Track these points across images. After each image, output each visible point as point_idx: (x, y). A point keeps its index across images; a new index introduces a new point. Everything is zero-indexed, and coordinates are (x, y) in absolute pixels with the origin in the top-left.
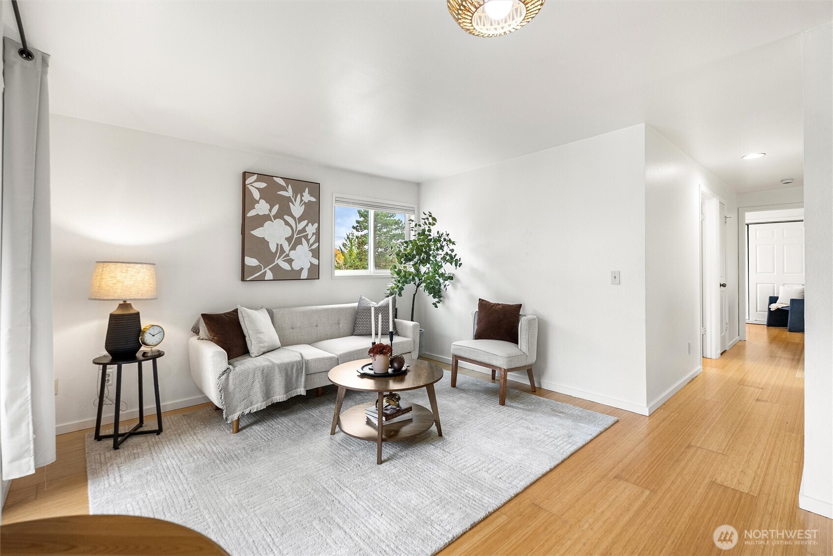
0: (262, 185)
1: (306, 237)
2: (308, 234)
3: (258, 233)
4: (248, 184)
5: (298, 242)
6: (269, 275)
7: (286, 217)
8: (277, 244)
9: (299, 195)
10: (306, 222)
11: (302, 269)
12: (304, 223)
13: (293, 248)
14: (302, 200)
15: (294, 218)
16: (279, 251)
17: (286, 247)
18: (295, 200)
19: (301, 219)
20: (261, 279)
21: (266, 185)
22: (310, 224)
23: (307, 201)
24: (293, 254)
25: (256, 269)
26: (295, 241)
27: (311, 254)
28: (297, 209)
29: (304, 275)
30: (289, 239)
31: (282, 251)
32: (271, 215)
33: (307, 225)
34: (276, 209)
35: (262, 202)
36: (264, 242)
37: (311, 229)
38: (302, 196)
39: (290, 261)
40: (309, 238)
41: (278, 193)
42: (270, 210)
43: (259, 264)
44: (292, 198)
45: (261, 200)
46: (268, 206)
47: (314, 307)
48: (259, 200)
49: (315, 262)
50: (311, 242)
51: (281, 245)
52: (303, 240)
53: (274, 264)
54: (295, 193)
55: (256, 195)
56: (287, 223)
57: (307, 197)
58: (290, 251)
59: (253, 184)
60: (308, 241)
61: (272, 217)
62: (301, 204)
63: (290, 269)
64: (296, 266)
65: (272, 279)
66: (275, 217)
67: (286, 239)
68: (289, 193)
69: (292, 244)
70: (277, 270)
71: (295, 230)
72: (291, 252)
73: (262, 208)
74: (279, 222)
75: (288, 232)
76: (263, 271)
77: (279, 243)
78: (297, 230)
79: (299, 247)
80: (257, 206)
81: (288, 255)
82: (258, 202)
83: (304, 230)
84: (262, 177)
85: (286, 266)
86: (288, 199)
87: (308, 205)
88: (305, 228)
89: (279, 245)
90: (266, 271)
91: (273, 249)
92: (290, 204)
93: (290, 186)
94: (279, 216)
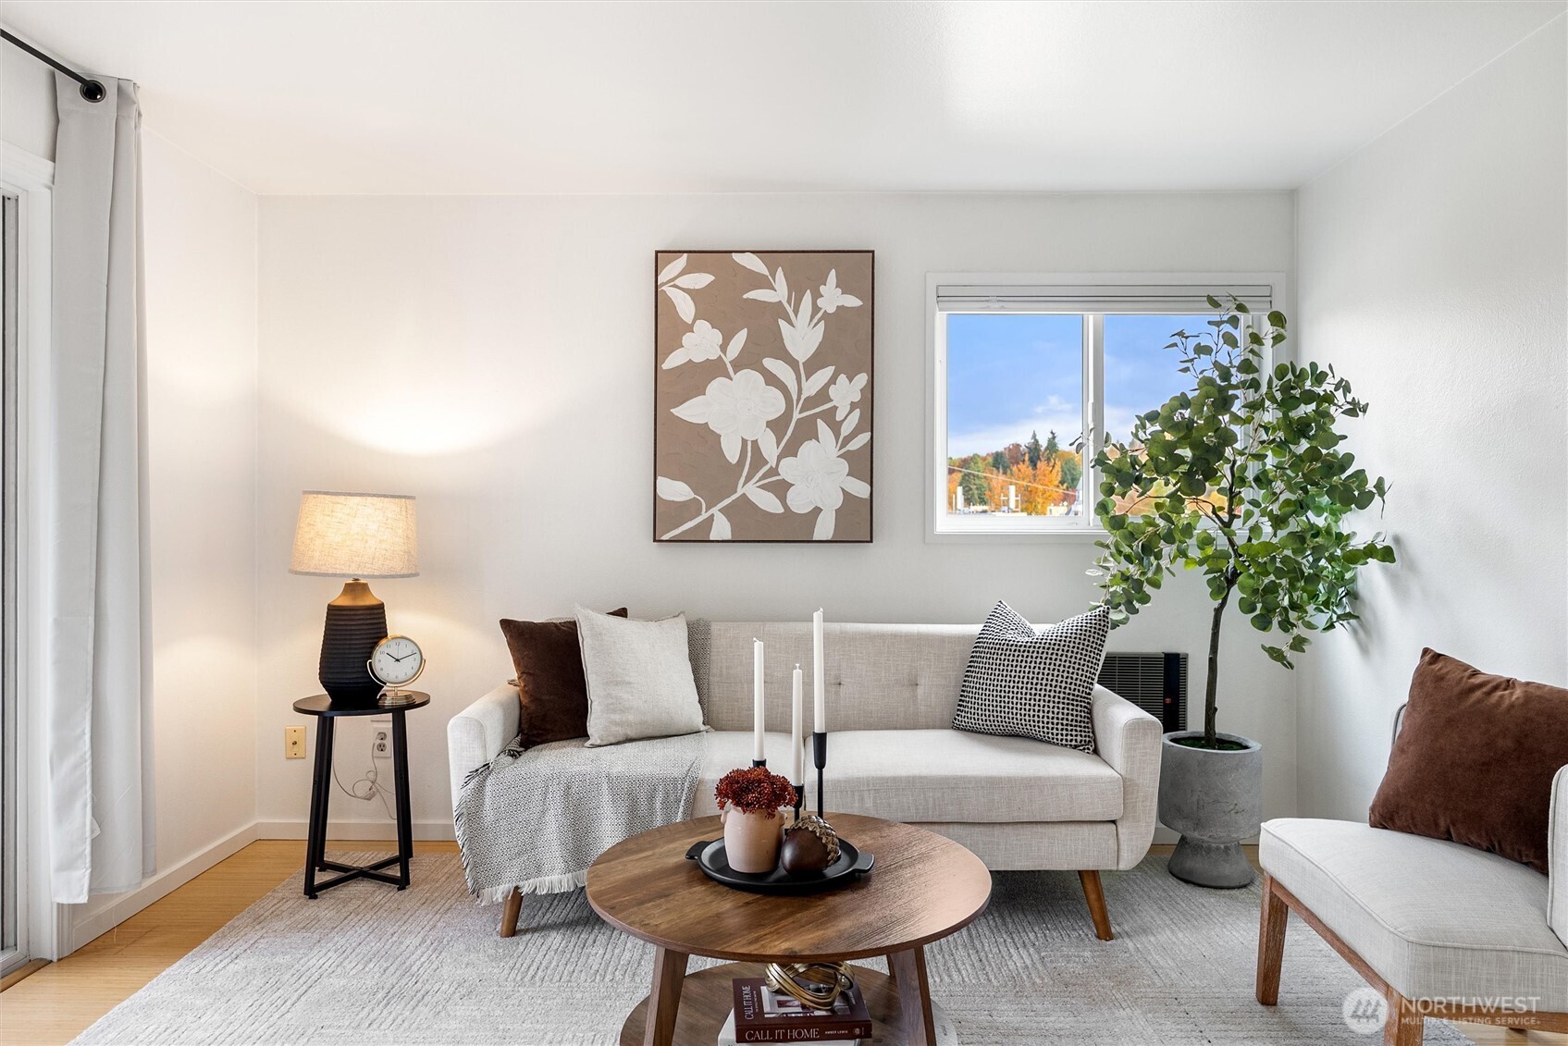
0: (702, 280)
1: (829, 417)
2: (835, 408)
3: (690, 411)
4: (664, 284)
5: (807, 432)
6: (722, 528)
7: (769, 363)
8: (744, 442)
9: (808, 297)
10: (829, 371)
11: (817, 511)
12: (824, 375)
13: (791, 450)
14: (816, 309)
15: (792, 363)
16: (749, 459)
17: (770, 448)
18: (796, 312)
19: (813, 365)
20: (699, 538)
21: (711, 278)
22: (842, 378)
23: (831, 310)
24: (788, 469)
25: (685, 510)
26: (794, 431)
27: (844, 466)
28: (802, 337)
29: (825, 528)
30: (777, 426)
31: (759, 460)
32: (727, 360)
33: (833, 380)
34: (740, 339)
35: (703, 326)
36: (706, 437)
37: (846, 392)
38: (817, 295)
39: (781, 489)
40: (839, 418)
41: (745, 296)
42: (724, 348)
43: (692, 495)
44: (787, 305)
45: (697, 321)
46: (717, 336)
48: (694, 322)
49: (860, 489)
50: (846, 429)
51: (755, 443)
52: (822, 426)
53: (734, 497)
54: (796, 290)
55: (686, 309)
56: (771, 380)
57: (833, 297)
58: (779, 458)
59: (677, 282)
60: (835, 427)
61: (729, 366)
62: (815, 321)
63: (781, 510)
64: (799, 502)
65: (729, 538)
66: (739, 365)
67: (770, 424)
68: (778, 292)
69: (787, 438)
70: (742, 512)
71: (795, 397)
72: (784, 462)
73: (702, 342)
74: (751, 377)
75: (774, 404)
76: (704, 516)
77: (750, 438)
78: (803, 397)
79: (808, 448)
80: (687, 339)
81: (774, 472)
82: (690, 328)
83: (823, 395)
84: (700, 257)
85: (768, 503)
86: (777, 311)
87: (836, 323)
88: (827, 386)
89: (749, 444)
90: (713, 515)
91: (732, 455)
92: (782, 323)
93: (780, 273)
94: (748, 360)
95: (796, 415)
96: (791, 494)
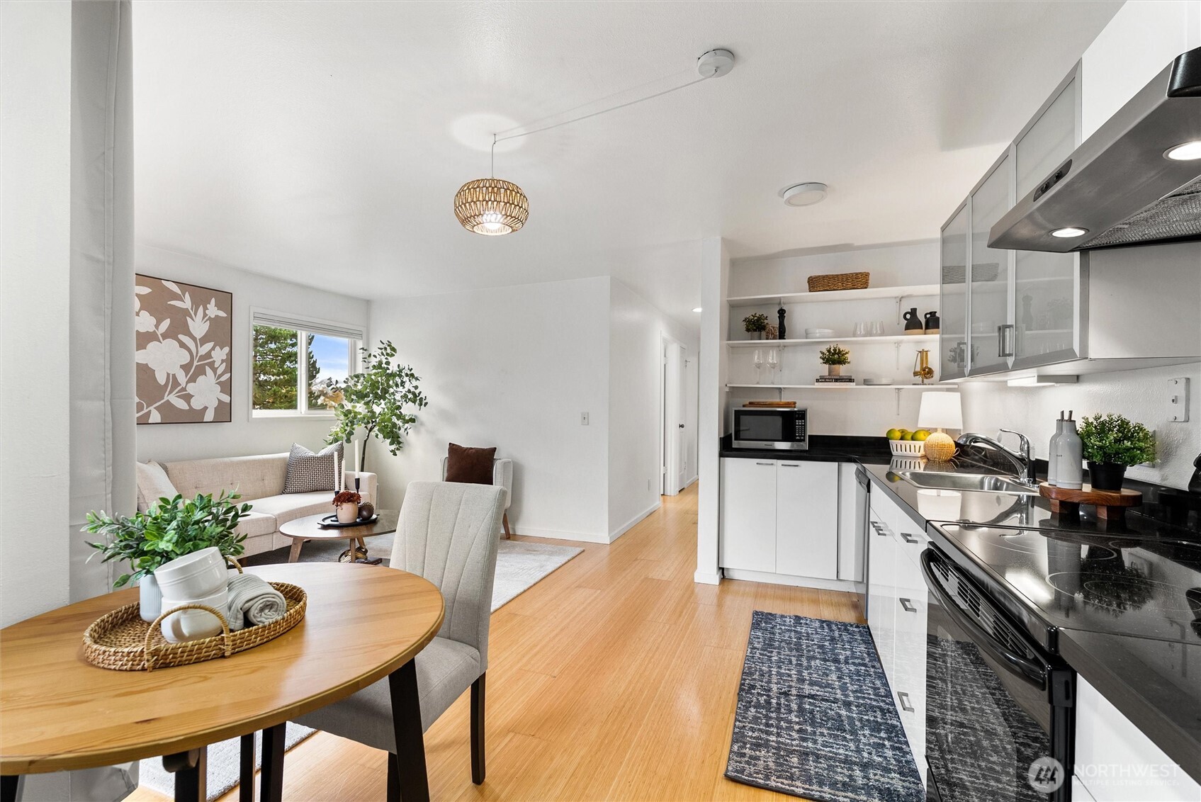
0: (145, 290)
1: (211, 365)
2: (214, 361)
5: (201, 371)
6: (155, 417)
7: (181, 337)
8: (168, 374)
9: (201, 307)
10: (211, 345)
11: (206, 408)
12: (209, 346)
13: (192, 379)
14: (205, 315)
15: (194, 339)
16: (171, 383)
17: (182, 378)
18: (195, 315)
19: (204, 340)
20: (143, 422)
21: (150, 290)
22: (218, 348)
23: (213, 316)
24: (191, 388)
26: (194, 370)
27: (219, 388)
28: (198, 327)
29: (209, 416)
30: (186, 368)
31: (176, 383)
32: (158, 333)
33: (213, 349)
34: (166, 324)
35: (144, 314)
36: (146, 370)
37: (219, 355)
38: (205, 309)
39: (188, 398)
40: (216, 366)
41: (169, 303)
42: (157, 326)
43: (139, 400)
44: (191, 311)
45: (142, 311)
46: (154, 321)
47: (226, 459)
48: (140, 311)
49: (226, 399)
50: (219, 371)
51: (174, 375)
52: (208, 369)
53: (162, 401)
54: (196, 304)
56: (182, 345)
57: (213, 311)
58: (187, 383)
60: (215, 370)
61: (160, 336)
62: (205, 320)
63: (188, 408)
64: (197, 404)
65: (160, 422)
66: (165, 336)
67: (182, 367)
68: (187, 303)
69: (191, 373)
70: (167, 409)
71: (195, 355)
72: (189, 385)
73: (145, 322)
74: (170, 342)
75: (186, 358)
76: (145, 411)
77: (171, 373)
78: (199, 355)
79: (201, 379)
81: (184, 389)
82: (137, 314)
83: (208, 355)
84: (150, 280)
85: (181, 404)
86: (185, 312)
87: (215, 322)
88: (210, 351)
89: (171, 376)
90: (150, 410)
91: (161, 380)
92: (188, 319)
93: (187, 295)
94: (170, 334)
95: (195, 363)
96: (192, 400)
